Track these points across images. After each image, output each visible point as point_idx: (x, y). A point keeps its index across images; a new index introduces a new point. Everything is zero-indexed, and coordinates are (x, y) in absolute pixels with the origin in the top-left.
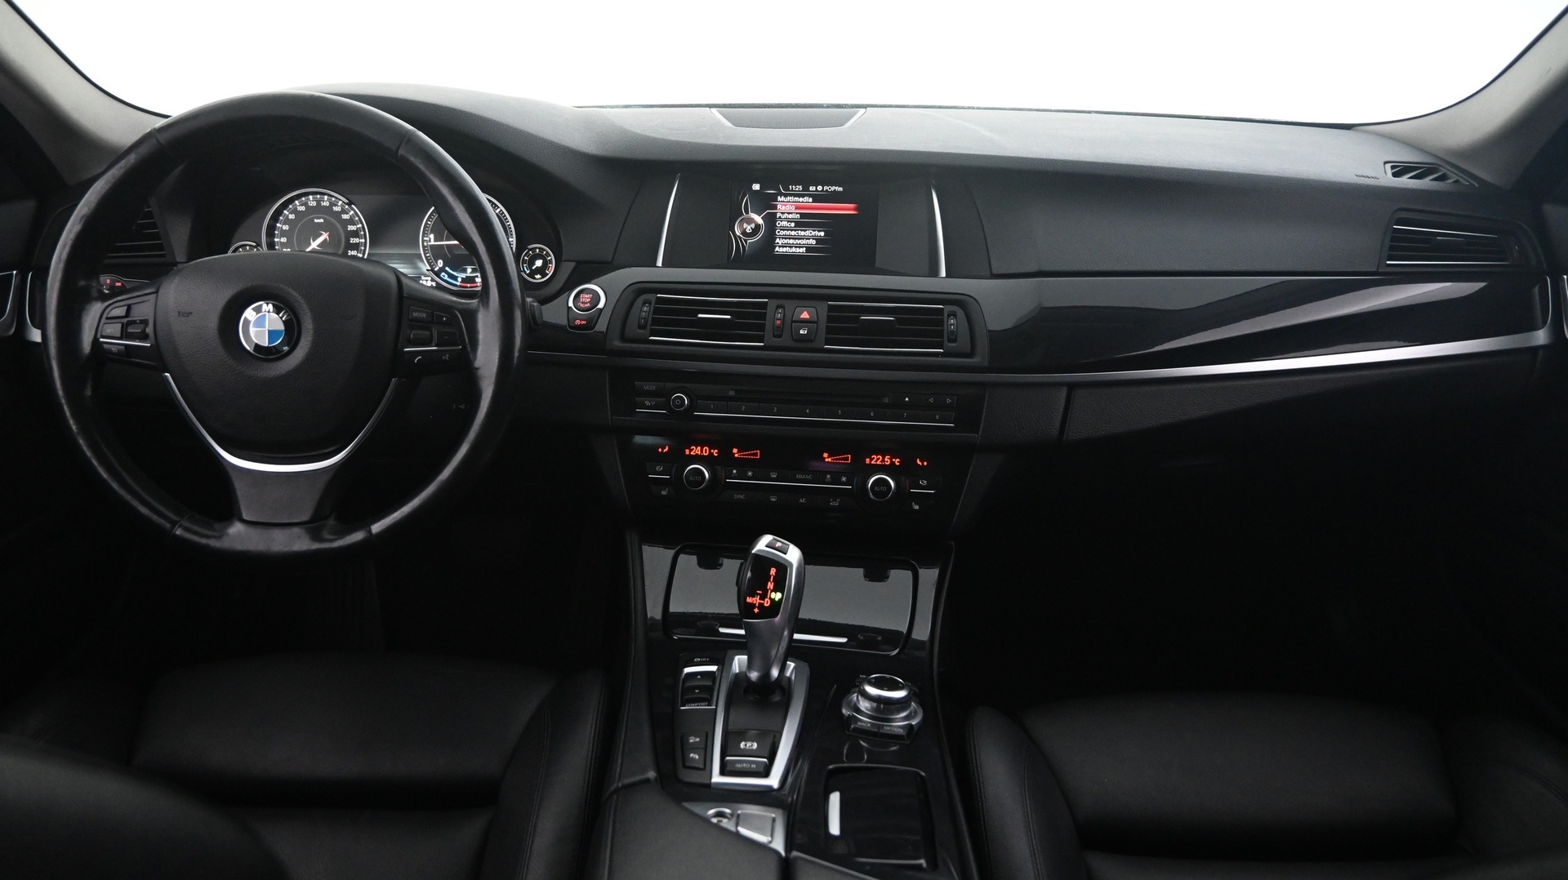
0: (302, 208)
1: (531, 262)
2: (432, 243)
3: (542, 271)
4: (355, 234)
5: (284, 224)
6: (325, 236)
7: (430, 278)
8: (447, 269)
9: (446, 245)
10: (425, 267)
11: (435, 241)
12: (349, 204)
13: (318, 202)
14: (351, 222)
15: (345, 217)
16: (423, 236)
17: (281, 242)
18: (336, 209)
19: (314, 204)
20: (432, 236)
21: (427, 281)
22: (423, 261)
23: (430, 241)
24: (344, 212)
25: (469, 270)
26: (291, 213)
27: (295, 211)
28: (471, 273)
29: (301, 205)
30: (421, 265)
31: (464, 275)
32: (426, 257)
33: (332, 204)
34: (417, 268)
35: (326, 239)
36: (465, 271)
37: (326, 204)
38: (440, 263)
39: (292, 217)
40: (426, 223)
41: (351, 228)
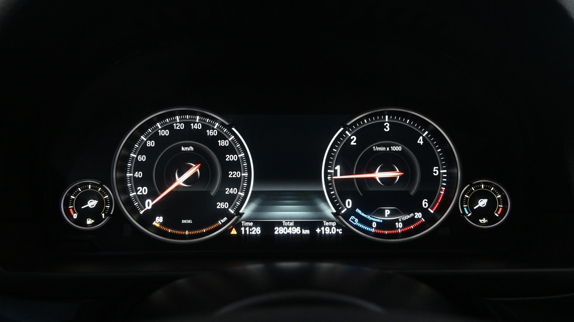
0: (166, 133)
1: (474, 201)
2: (339, 176)
3: (486, 212)
4: (236, 166)
5: (141, 153)
6: (194, 169)
7: (334, 224)
8: (358, 211)
9: (357, 179)
10: (329, 210)
11: (341, 175)
12: (229, 128)
13: (187, 125)
14: (231, 150)
15: (223, 143)
16: (326, 169)
17: (134, 177)
18: (210, 133)
19: (182, 126)
20: (338, 168)
21: (331, 227)
22: (325, 201)
23: (336, 174)
24: (221, 136)
25: (387, 212)
26: (150, 139)
27: (155, 137)
28: (389, 216)
29: (164, 128)
30: (323, 206)
31: (379, 219)
32: (330, 196)
33: (205, 127)
34: (318, 210)
35: (196, 173)
36: (382, 213)
37: (197, 126)
38: (349, 203)
39: (151, 144)
40: (331, 151)
41: (231, 158)
